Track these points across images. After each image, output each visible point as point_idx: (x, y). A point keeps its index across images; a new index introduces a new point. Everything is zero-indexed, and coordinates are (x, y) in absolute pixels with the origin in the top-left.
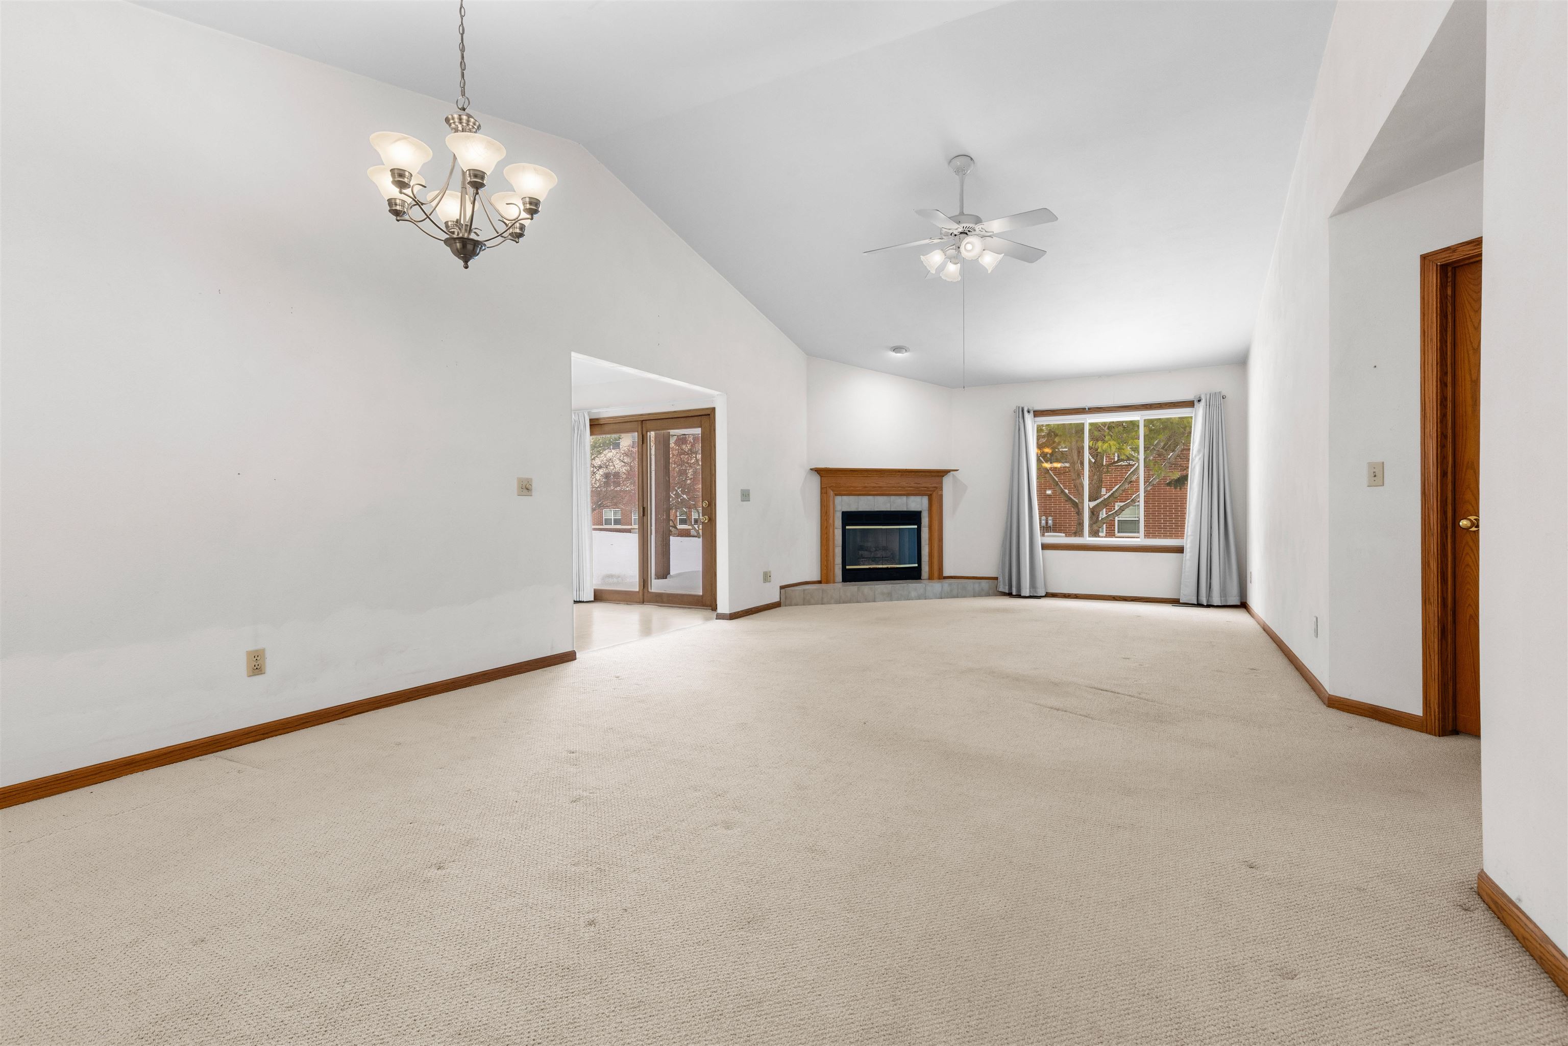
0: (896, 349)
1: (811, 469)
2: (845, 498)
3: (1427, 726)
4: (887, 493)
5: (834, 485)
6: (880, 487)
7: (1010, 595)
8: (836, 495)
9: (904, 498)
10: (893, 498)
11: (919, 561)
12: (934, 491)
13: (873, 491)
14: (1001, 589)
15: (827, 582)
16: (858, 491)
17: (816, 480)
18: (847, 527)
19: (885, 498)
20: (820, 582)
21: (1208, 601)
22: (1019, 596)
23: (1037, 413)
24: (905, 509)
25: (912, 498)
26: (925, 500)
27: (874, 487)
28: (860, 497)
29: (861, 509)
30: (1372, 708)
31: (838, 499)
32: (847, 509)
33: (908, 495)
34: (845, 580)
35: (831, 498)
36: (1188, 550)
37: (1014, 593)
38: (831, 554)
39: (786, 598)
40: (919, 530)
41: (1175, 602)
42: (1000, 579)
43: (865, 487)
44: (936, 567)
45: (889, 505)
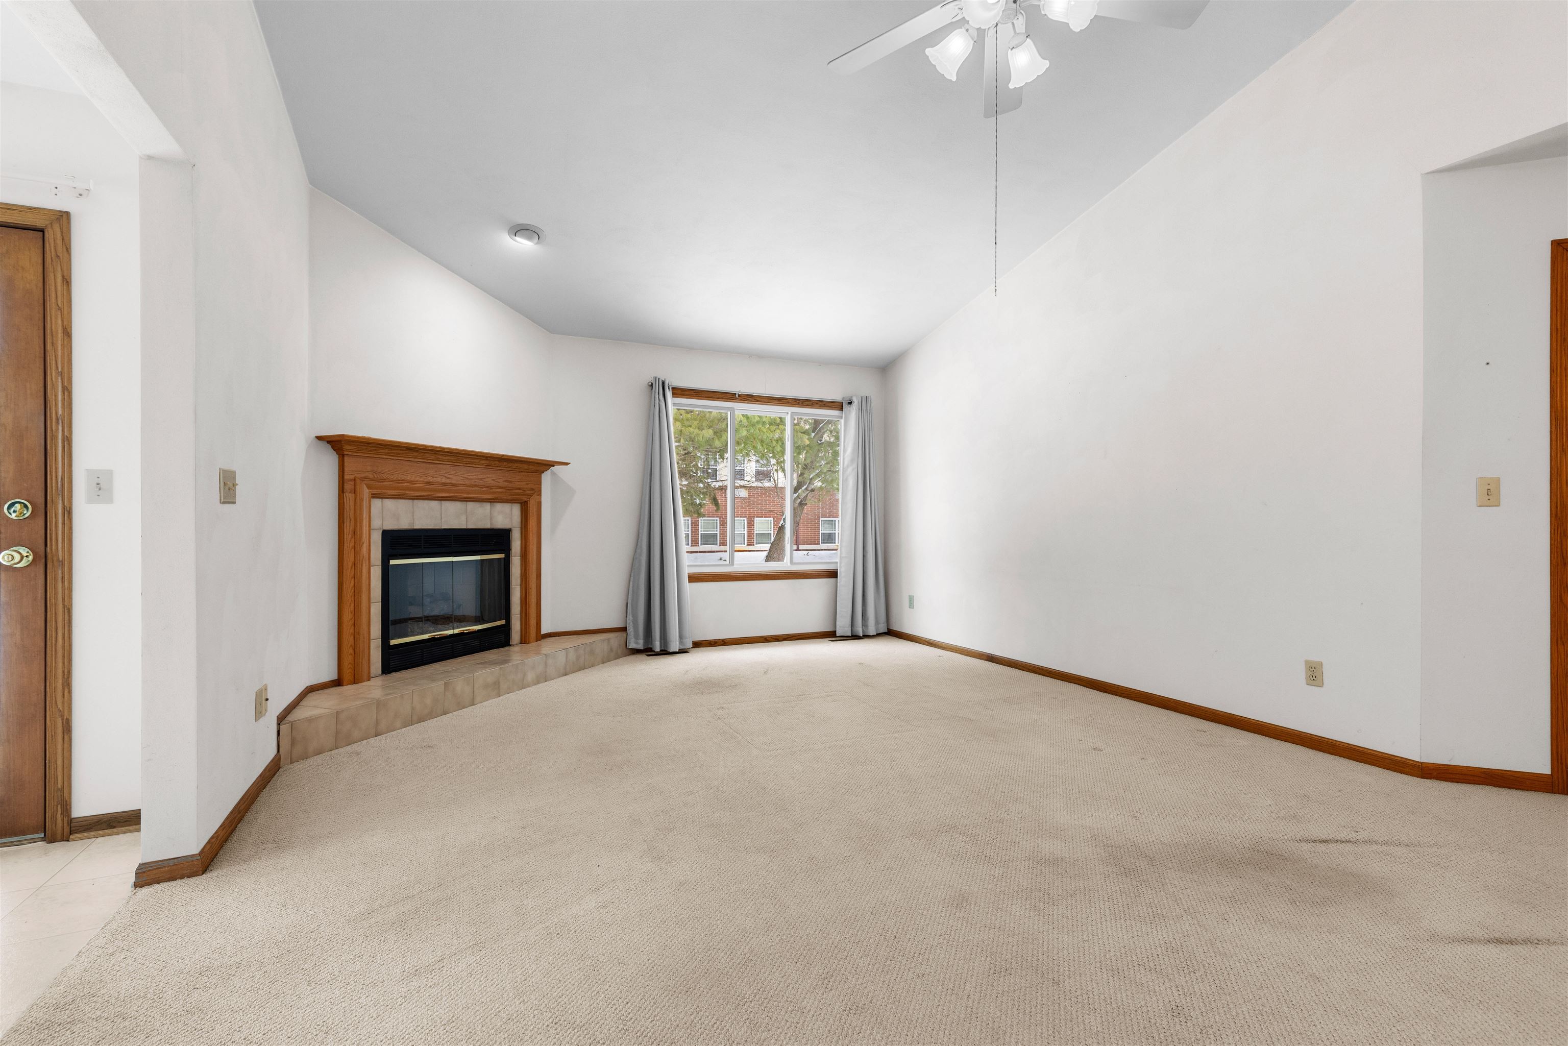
0: (519, 230)
1: (319, 438)
2: (389, 503)
3: (1558, 785)
4: (465, 495)
5: (371, 476)
6: (453, 485)
7: (648, 651)
8: (374, 496)
9: (487, 506)
10: (470, 505)
11: (508, 617)
12: (531, 495)
13: (442, 491)
14: (632, 645)
15: (355, 680)
16: (418, 489)
17: (329, 461)
18: (392, 562)
19: (458, 505)
20: (337, 683)
21: (863, 631)
22: (665, 652)
23: (679, 392)
24: (488, 526)
25: (499, 507)
26: (516, 510)
27: (445, 484)
28: (416, 501)
29: (418, 526)
30: (1484, 773)
31: (377, 504)
32: (391, 525)
33: (492, 501)
34: (387, 669)
35: (365, 504)
36: (843, 574)
37: (658, 649)
38: (364, 620)
39: (293, 742)
40: (507, 562)
41: (831, 635)
42: (630, 629)
43: (429, 483)
44: (533, 622)
45: (463, 518)
